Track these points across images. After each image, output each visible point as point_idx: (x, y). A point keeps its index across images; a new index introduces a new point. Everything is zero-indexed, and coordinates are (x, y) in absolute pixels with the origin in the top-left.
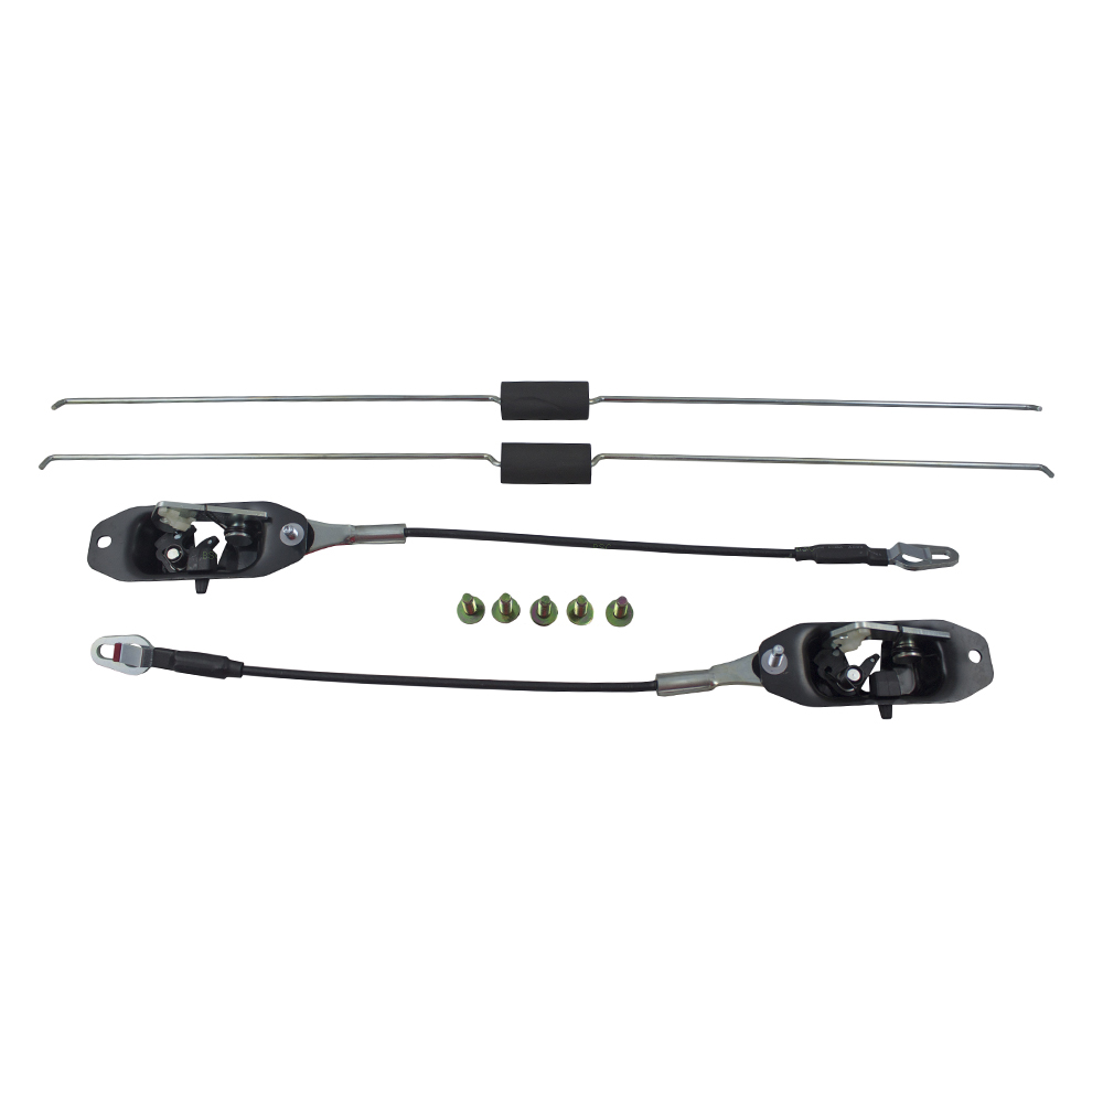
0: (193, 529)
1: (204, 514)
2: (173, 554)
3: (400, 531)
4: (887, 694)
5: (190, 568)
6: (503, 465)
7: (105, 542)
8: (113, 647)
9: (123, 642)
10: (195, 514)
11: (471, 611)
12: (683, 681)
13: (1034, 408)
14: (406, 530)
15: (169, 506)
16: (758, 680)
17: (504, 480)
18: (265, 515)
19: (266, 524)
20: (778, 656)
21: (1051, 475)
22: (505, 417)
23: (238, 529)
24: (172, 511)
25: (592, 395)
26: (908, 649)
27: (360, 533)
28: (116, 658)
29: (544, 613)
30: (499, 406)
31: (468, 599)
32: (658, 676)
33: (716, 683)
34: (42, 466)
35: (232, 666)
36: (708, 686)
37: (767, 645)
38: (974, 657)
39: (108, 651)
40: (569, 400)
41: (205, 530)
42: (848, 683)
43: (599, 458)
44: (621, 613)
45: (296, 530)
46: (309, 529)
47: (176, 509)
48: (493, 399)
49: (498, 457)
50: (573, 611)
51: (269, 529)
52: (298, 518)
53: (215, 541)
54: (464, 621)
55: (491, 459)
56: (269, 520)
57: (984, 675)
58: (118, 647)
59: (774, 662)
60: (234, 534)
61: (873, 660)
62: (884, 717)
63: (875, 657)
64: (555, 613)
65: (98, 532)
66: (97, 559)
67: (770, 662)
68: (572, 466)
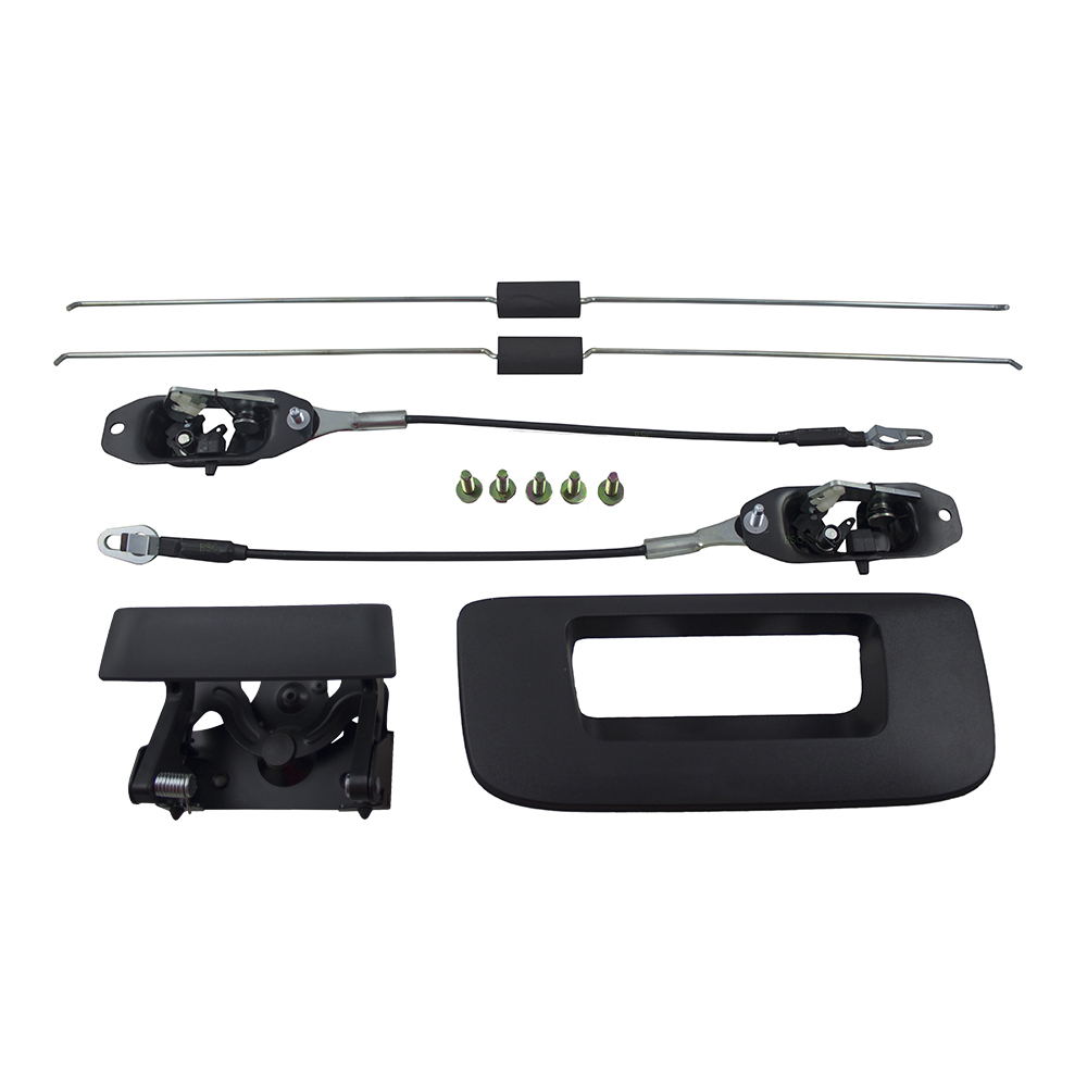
0: (203, 419)
1: (214, 400)
2: (184, 439)
3: (401, 418)
4: (863, 550)
5: (200, 451)
6: (498, 357)
7: (118, 429)
8: (120, 538)
9: (129, 532)
10: (206, 399)
11: (470, 491)
12: (671, 544)
13: (1002, 308)
14: (407, 416)
15: (181, 391)
16: (741, 540)
17: (501, 371)
18: (273, 401)
19: (274, 411)
20: (759, 514)
21: (1019, 367)
22: (501, 315)
23: (246, 416)
24: (184, 396)
25: (583, 295)
26: (881, 510)
27: (364, 420)
28: (123, 548)
29: (539, 493)
30: (495, 306)
31: (466, 476)
32: (646, 541)
33: (701, 545)
34: (57, 362)
35: (237, 549)
36: (694, 548)
37: (748, 507)
38: (944, 515)
39: (115, 542)
40: (562, 299)
41: (214, 418)
42: (827, 543)
43: (590, 352)
44: (612, 493)
45: (303, 415)
46: (315, 416)
47: (187, 394)
48: (491, 300)
49: (495, 350)
50: (567, 490)
51: (275, 416)
52: (304, 404)
53: (224, 429)
54: (463, 500)
55: (488, 352)
56: (275, 407)
57: (954, 532)
58: (124, 537)
59: (757, 523)
60: (242, 420)
61: (849, 523)
62: (861, 573)
63: (852, 520)
64: (550, 491)
65: (112, 419)
66: (110, 444)
67: (752, 523)
68: (565, 358)
